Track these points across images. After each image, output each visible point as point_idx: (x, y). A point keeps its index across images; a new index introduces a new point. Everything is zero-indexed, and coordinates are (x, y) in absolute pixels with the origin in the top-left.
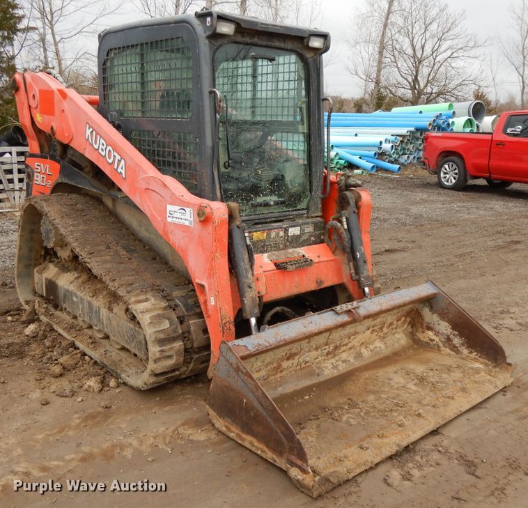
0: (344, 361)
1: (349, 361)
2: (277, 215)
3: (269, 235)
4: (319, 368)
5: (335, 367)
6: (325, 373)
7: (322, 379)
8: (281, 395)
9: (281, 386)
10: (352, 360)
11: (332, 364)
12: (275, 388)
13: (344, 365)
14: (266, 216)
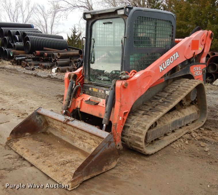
0: (84, 146)
1: (85, 147)
2: (106, 85)
3: (98, 91)
4: (76, 141)
5: (80, 145)
6: (75, 144)
7: (73, 144)
8: (61, 138)
9: (64, 136)
10: (86, 148)
11: (80, 143)
12: (62, 135)
13: (83, 147)
14: (102, 84)
